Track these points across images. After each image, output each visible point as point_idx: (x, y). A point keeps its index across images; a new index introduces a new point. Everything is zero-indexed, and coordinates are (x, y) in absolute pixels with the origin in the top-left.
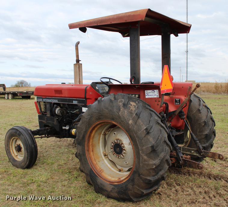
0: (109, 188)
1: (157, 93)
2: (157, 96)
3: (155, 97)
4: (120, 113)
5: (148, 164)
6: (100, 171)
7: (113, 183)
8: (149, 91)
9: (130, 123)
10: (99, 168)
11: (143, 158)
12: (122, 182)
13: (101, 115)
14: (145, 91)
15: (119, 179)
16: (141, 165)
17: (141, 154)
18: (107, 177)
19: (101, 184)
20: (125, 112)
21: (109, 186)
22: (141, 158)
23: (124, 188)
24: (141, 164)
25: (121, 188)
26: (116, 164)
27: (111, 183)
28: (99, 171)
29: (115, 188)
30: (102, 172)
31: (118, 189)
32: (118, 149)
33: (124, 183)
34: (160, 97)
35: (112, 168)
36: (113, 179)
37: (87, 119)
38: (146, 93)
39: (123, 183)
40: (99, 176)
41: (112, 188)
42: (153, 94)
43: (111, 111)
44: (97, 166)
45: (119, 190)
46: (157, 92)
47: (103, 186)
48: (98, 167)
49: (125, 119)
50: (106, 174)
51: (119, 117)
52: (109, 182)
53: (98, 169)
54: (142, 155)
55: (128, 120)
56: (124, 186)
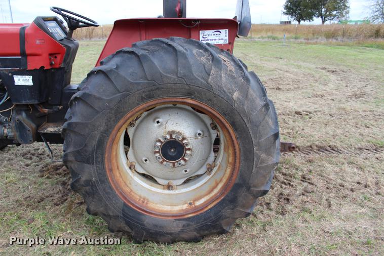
0: (176, 227)
1: (226, 36)
2: (226, 40)
3: (221, 42)
4: (210, 80)
5: (267, 166)
6: (143, 202)
7: (184, 215)
8: (208, 32)
9: (234, 97)
10: (138, 197)
11: (259, 158)
12: (206, 209)
13: (158, 88)
14: (201, 32)
15: (190, 204)
16: (253, 171)
17: (257, 152)
18: (161, 209)
19: (156, 226)
20: (221, 76)
21: (175, 223)
22: (255, 159)
23: (213, 218)
24: (254, 168)
25: (205, 220)
26: (156, 178)
27: (178, 217)
28: (140, 202)
29: (191, 223)
30: (147, 204)
31: (197, 223)
32: (172, 150)
33: (210, 209)
34: (229, 43)
35: (152, 187)
36: (177, 209)
37: (110, 101)
38: (201, 36)
39: (208, 210)
40: (146, 212)
41: (184, 226)
42: (217, 38)
43: (185, 76)
44: (133, 194)
45: (201, 224)
46: (226, 33)
47: (160, 227)
48: (135, 196)
49: (224, 91)
50: (156, 204)
51: (209, 88)
52: (173, 216)
53: (138, 200)
54: (257, 154)
55: (230, 93)
56: (212, 215)
